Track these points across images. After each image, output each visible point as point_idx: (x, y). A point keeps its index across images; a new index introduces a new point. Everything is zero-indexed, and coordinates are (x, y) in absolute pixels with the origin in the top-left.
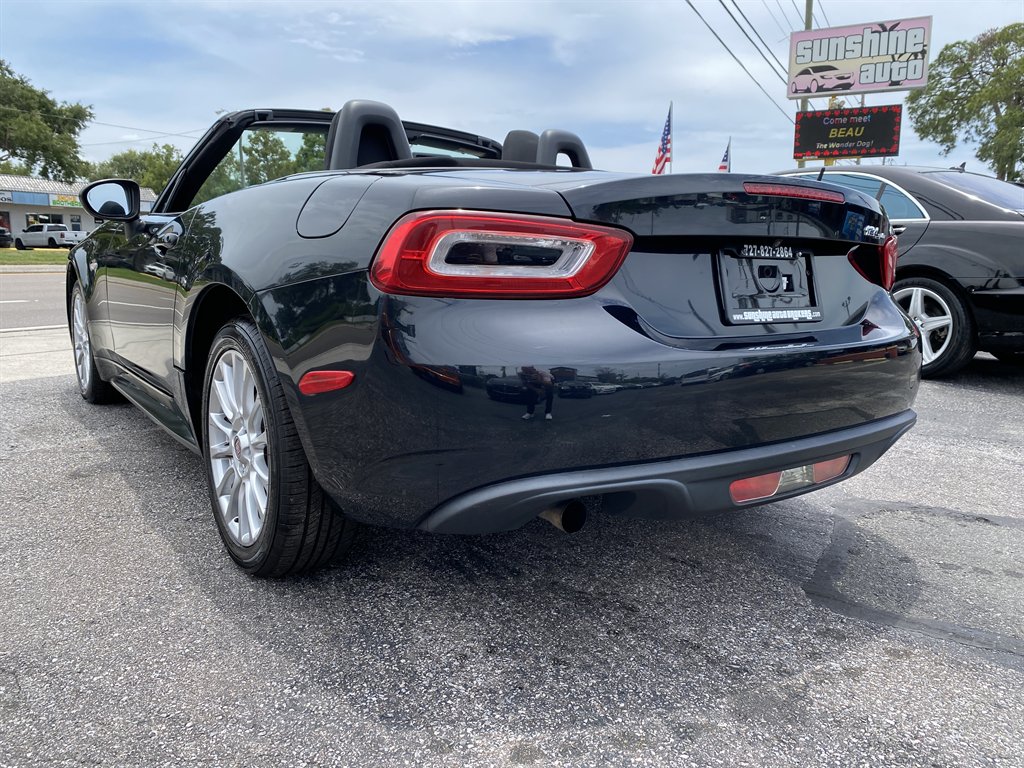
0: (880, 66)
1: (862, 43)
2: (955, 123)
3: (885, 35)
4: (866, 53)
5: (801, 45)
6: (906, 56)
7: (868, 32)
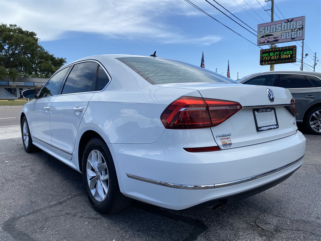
0: (288, 33)
1: (281, 26)
3: (289, 23)
4: (283, 29)
5: (261, 28)
6: (296, 30)
7: (283, 23)
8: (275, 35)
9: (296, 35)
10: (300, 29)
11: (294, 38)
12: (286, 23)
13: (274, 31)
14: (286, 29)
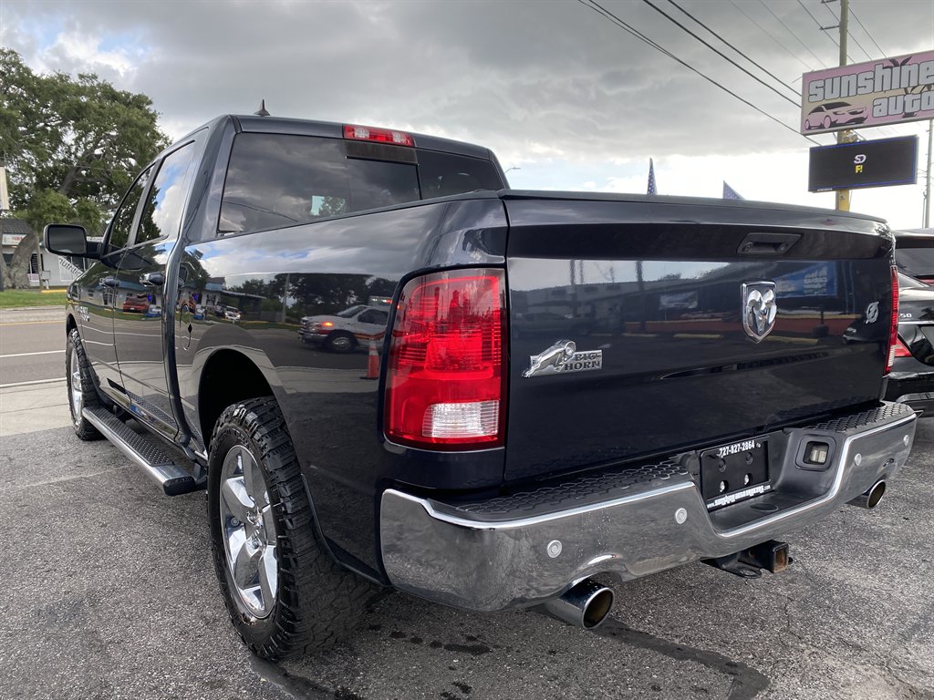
0: (892, 100)
1: (873, 79)
3: (896, 70)
5: (813, 85)
6: (918, 90)
7: (879, 68)
8: (856, 103)
9: (917, 103)
10: (929, 86)
11: (911, 115)
12: (889, 70)
13: (852, 92)
14: (886, 87)
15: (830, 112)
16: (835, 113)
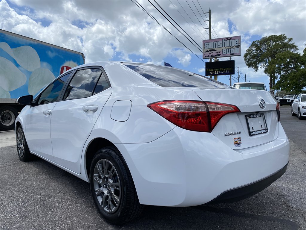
0: (227, 50)
1: (222, 43)
2: (257, 63)
3: (228, 41)
4: (223, 46)
5: (206, 44)
6: (234, 47)
7: (223, 40)
8: (218, 50)
9: (234, 51)
10: (237, 46)
11: (233, 54)
12: (226, 41)
13: (217, 47)
14: (226, 46)
15: (211, 52)
16: (212, 53)
